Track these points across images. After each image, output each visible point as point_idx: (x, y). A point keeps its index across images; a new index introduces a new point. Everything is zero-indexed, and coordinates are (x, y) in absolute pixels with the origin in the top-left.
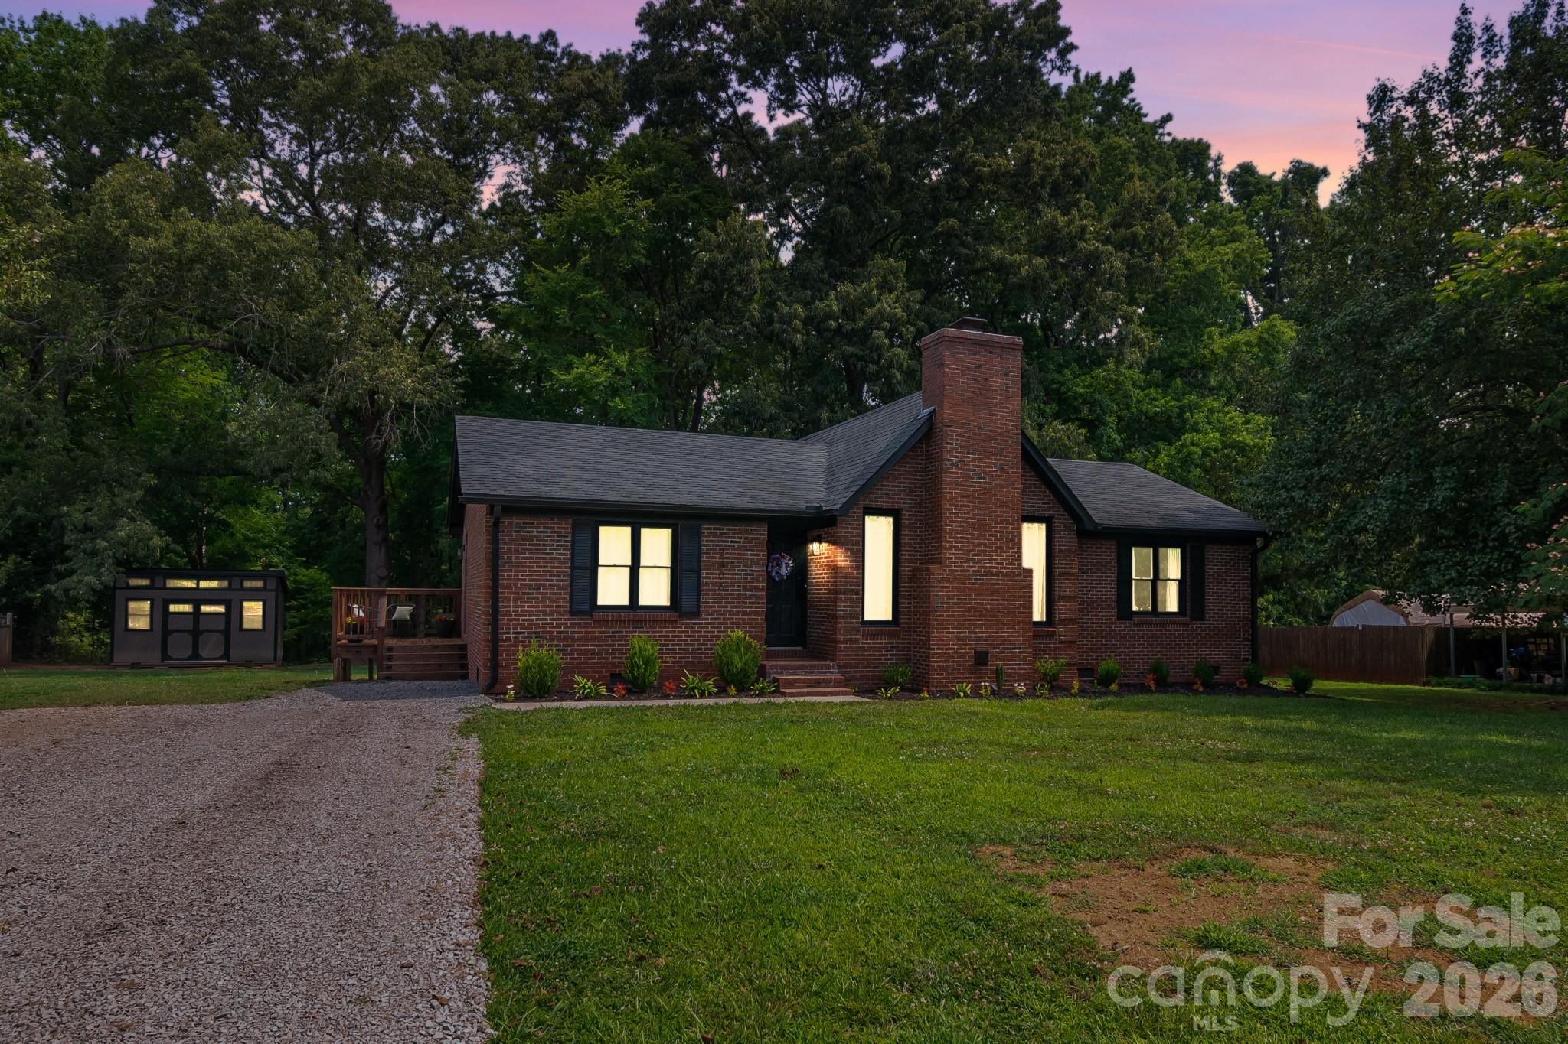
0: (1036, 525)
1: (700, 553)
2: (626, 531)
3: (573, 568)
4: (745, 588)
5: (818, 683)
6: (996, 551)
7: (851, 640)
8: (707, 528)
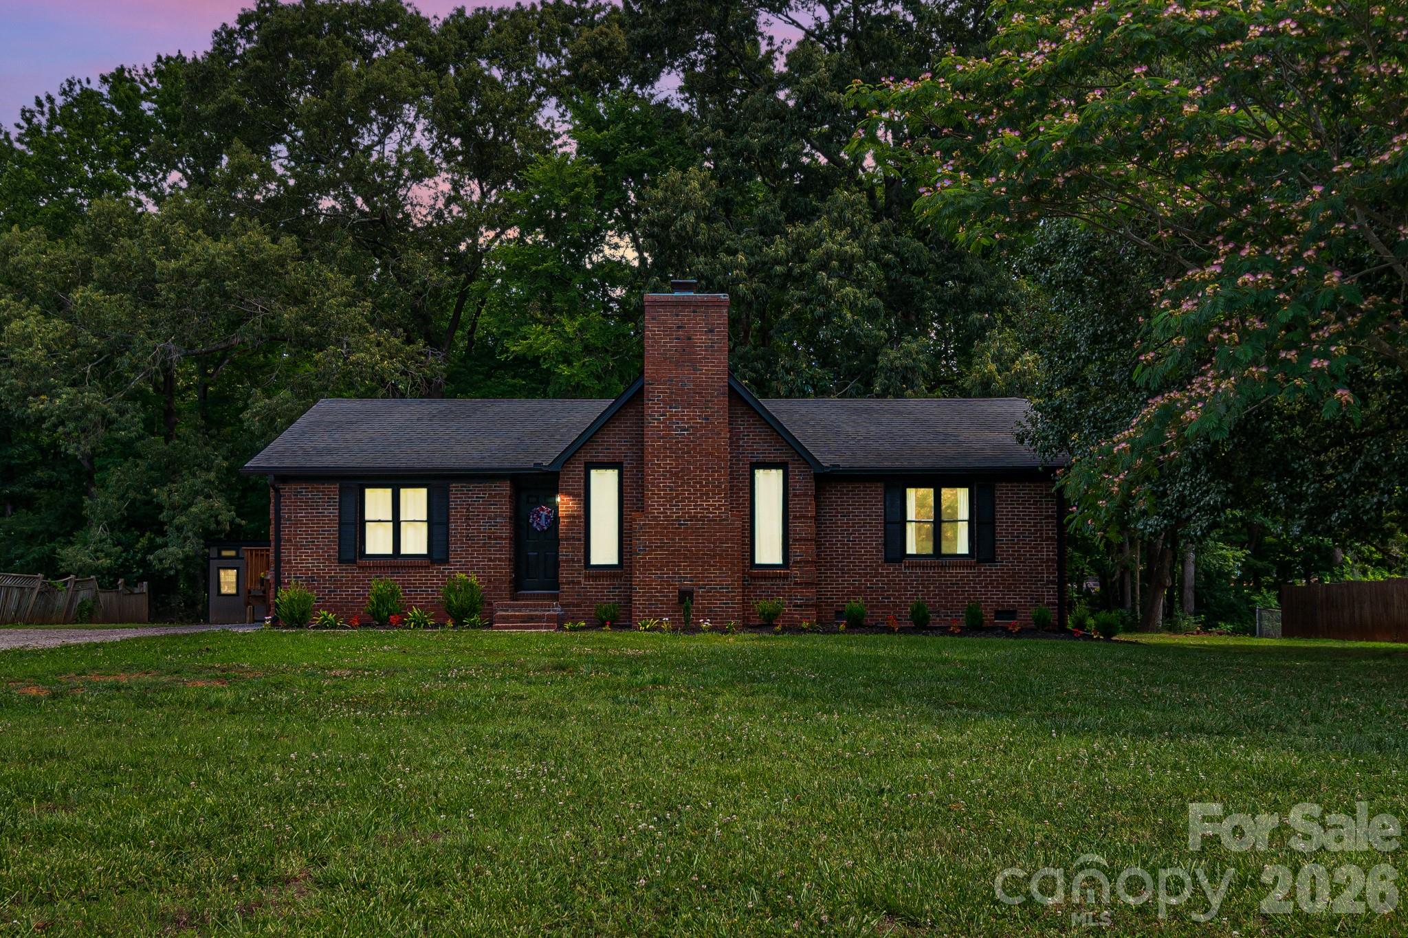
0: (774, 471)
1: (448, 509)
2: (388, 493)
3: (340, 524)
4: (490, 538)
5: (531, 619)
6: (701, 497)
7: (573, 582)
8: (454, 487)
